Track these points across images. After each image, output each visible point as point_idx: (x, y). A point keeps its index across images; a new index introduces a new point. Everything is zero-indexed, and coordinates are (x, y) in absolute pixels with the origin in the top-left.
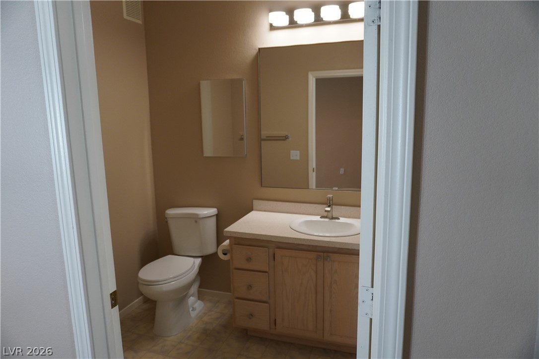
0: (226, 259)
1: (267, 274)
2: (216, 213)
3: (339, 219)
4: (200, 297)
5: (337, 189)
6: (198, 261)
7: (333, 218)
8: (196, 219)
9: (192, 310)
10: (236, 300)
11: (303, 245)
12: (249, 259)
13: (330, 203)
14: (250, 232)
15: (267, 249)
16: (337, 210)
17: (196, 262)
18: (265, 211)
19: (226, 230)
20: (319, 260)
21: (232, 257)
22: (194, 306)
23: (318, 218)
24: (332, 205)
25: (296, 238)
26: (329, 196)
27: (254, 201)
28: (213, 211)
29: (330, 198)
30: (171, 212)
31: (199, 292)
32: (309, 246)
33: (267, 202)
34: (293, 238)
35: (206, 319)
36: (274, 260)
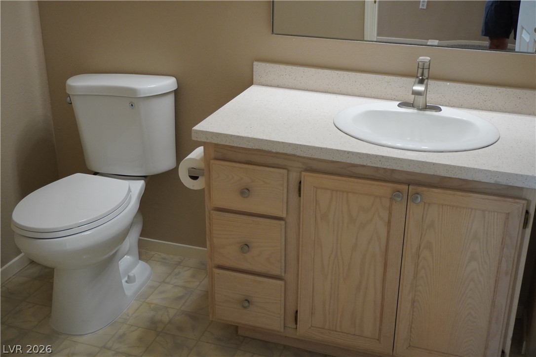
0: (196, 188)
1: (283, 222)
2: (175, 87)
3: (440, 110)
4: (143, 253)
5: (436, 42)
6: (138, 186)
7: (426, 108)
8: (132, 99)
9: (127, 282)
10: (216, 271)
11: (364, 166)
12: (245, 192)
13: (422, 75)
14: (250, 136)
15: (285, 171)
16: (436, 91)
17: (132, 189)
18: (278, 86)
19: (197, 127)
20: (399, 199)
21: (209, 184)
22: (131, 274)
23: (392, 106)
24: (427, 79)
25: (349, 152)
26: (421, 58)
27: (255, 63)
28: (168, 83)
29: (424, 63)
30: (79, 83)
31: (141, 244)
32: (377, 168)
33: (282, 67)
34: (345, 151)
35: (156, 299)
36: (300, 196)
